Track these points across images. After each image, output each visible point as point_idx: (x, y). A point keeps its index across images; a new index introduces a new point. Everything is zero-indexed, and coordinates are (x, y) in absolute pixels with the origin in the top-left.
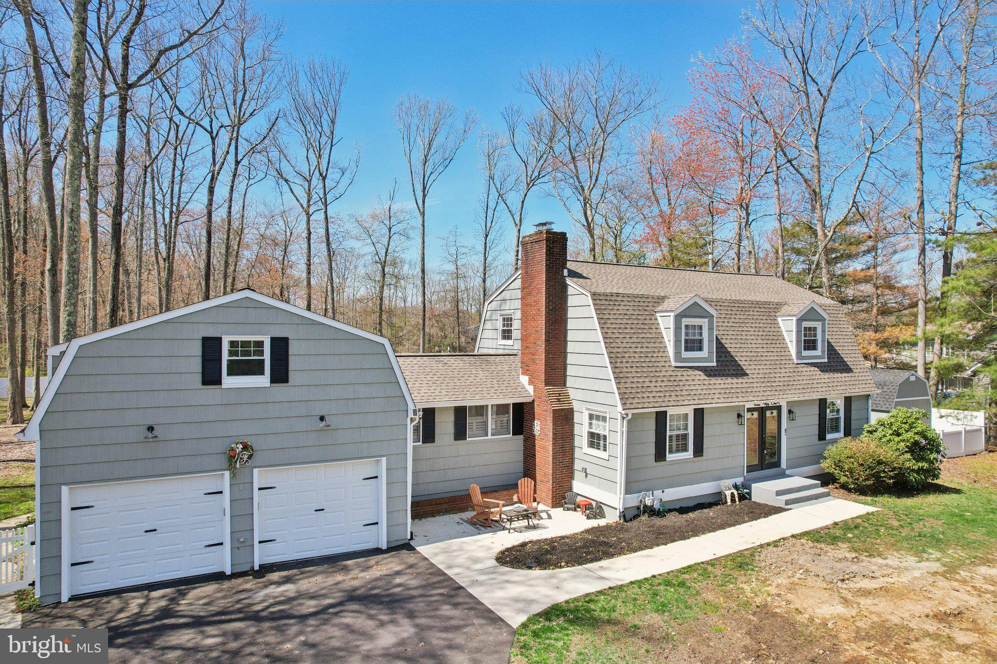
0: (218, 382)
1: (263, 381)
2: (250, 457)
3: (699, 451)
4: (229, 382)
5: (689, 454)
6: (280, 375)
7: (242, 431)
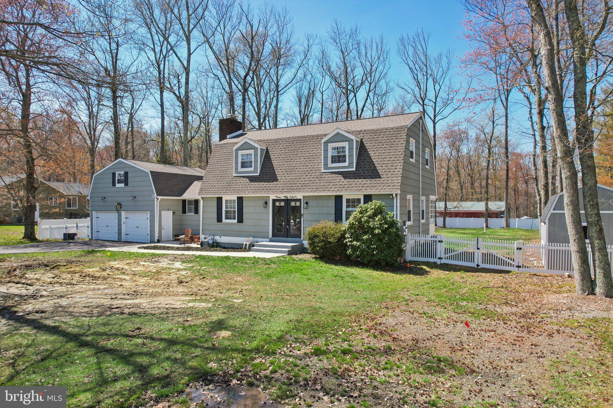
0: (115, 185)
1: (122, 185)
2: (121, 208)
3: (240, 220)
4: (118, 185)
5: (235, 221)
6: (126, 184)
7: (119, 199)
